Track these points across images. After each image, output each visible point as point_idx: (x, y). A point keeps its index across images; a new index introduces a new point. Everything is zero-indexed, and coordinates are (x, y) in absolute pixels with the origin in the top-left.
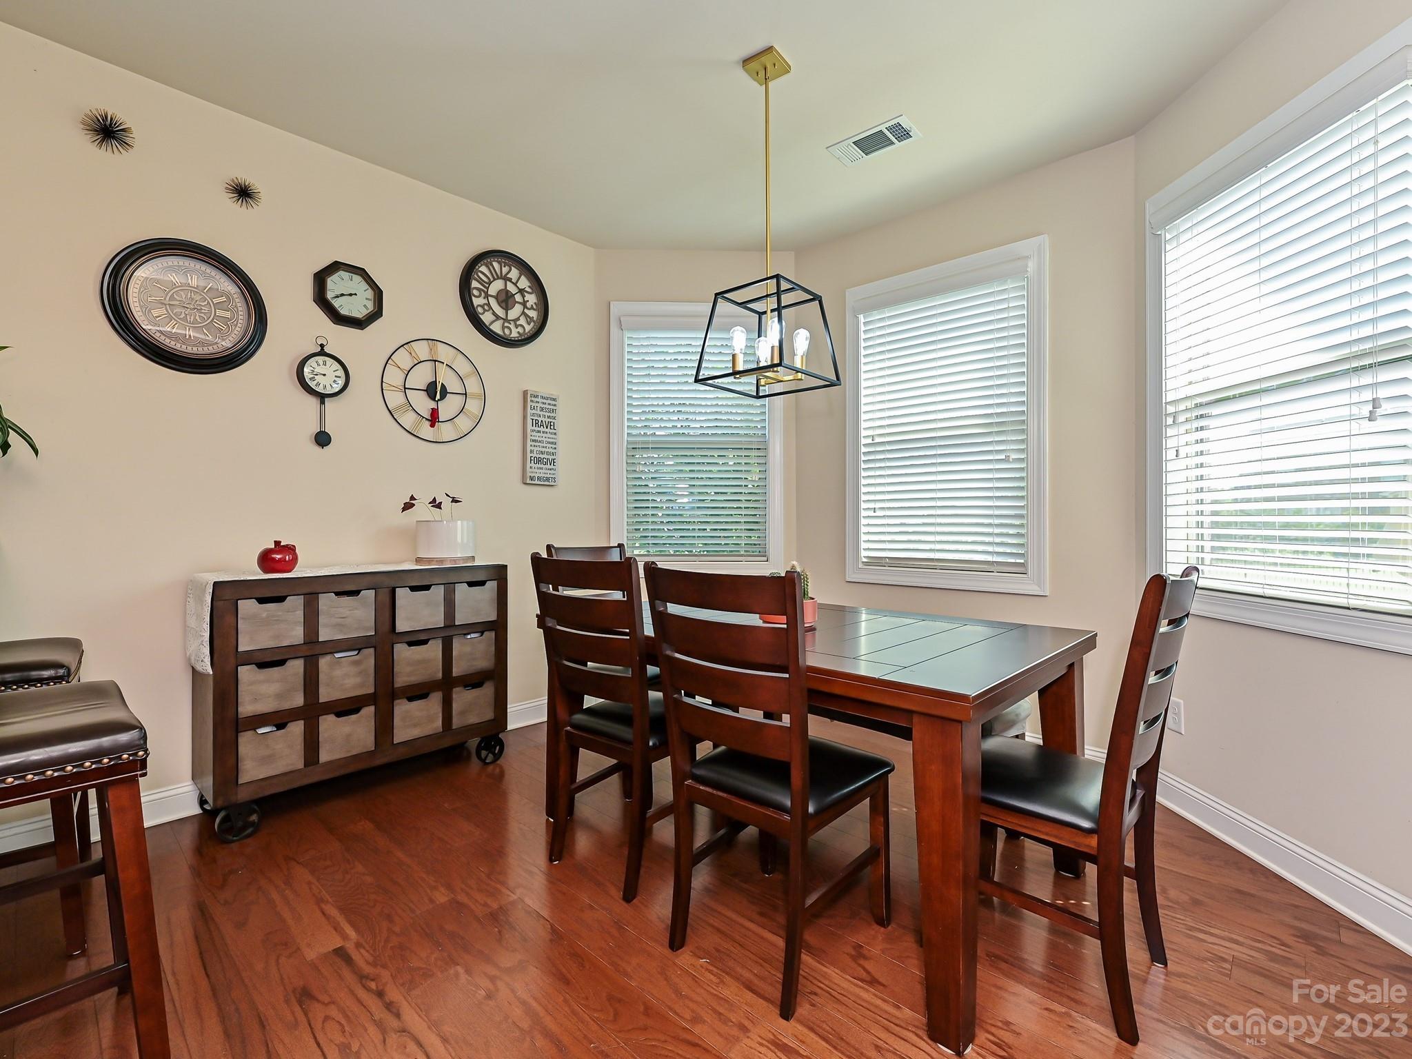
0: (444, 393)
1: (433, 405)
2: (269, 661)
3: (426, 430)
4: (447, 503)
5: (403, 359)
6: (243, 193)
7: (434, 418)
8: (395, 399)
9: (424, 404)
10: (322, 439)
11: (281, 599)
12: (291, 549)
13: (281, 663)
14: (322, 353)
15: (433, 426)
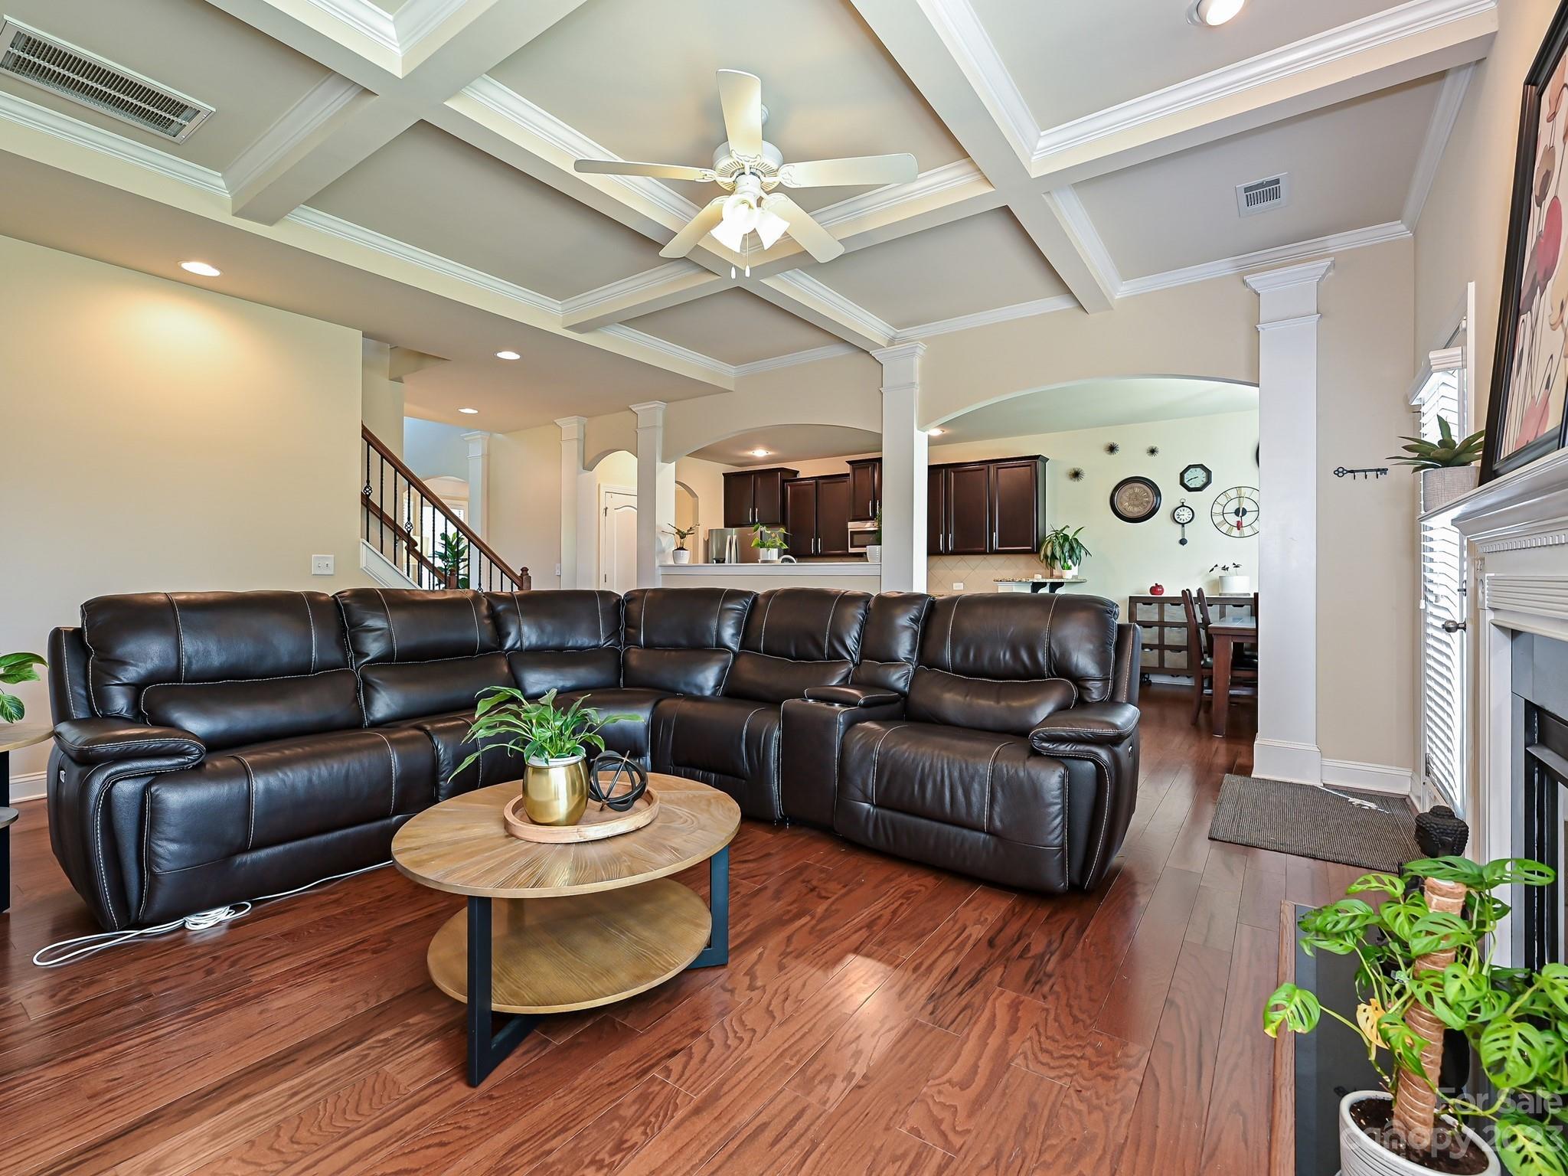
0: (1245, 512)
1: (1239, 519)
2: (1147, 625)
3: (1235, 532)
4: (1231, 568)
5: (1223, 500)
6: (1153, 451)
7: (1239, 526)
8: (1218, 519)
9: (1233, 519)
10: (1183, 542)
11: (1151, 604)
12: (1160, 586)
13: (1151, 627)
14: (1183, 506)
15: (1239, 529)
